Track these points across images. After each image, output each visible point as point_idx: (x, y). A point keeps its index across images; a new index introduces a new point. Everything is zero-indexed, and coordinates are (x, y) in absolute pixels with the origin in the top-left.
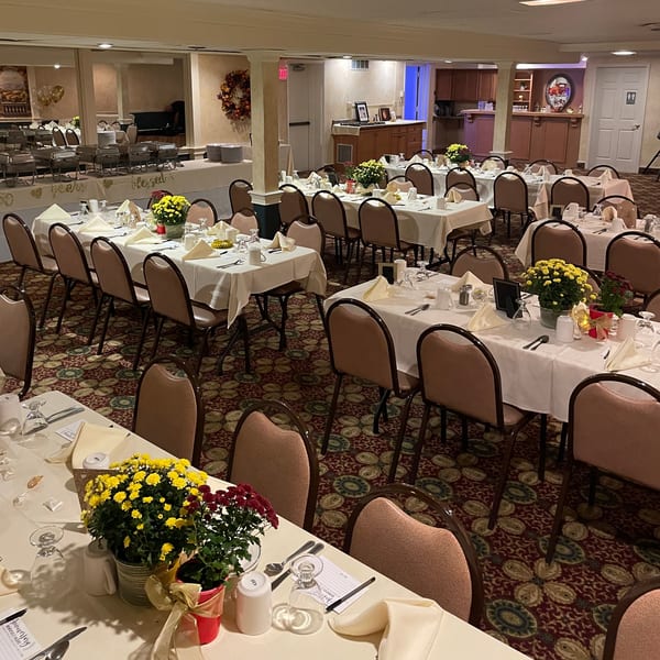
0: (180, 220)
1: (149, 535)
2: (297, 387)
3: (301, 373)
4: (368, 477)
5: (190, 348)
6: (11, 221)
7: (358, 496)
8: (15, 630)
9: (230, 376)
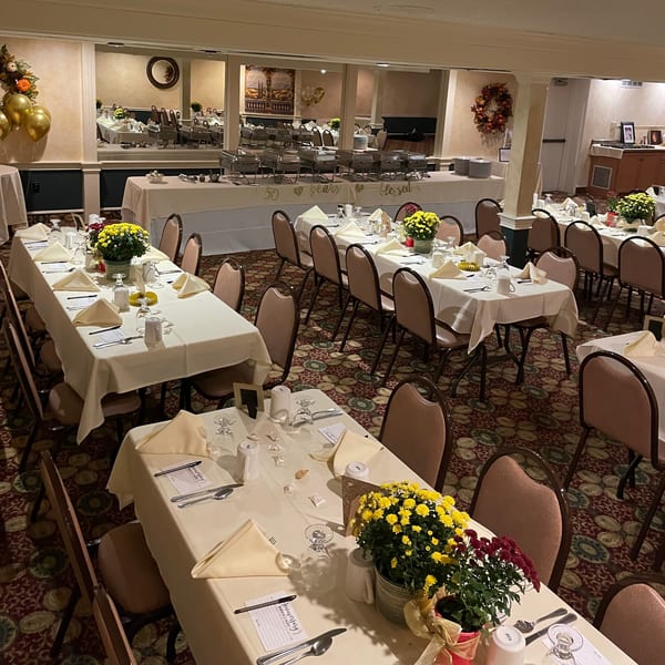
0: (430, 237)
1: (414, 563)
2: (532, 428)
3: (538, 413)
4: (609, 544)
5: (425, 363)
6: (280, 217)
7: (595, 562)
8: (285, 612)
9: (463, 400)
